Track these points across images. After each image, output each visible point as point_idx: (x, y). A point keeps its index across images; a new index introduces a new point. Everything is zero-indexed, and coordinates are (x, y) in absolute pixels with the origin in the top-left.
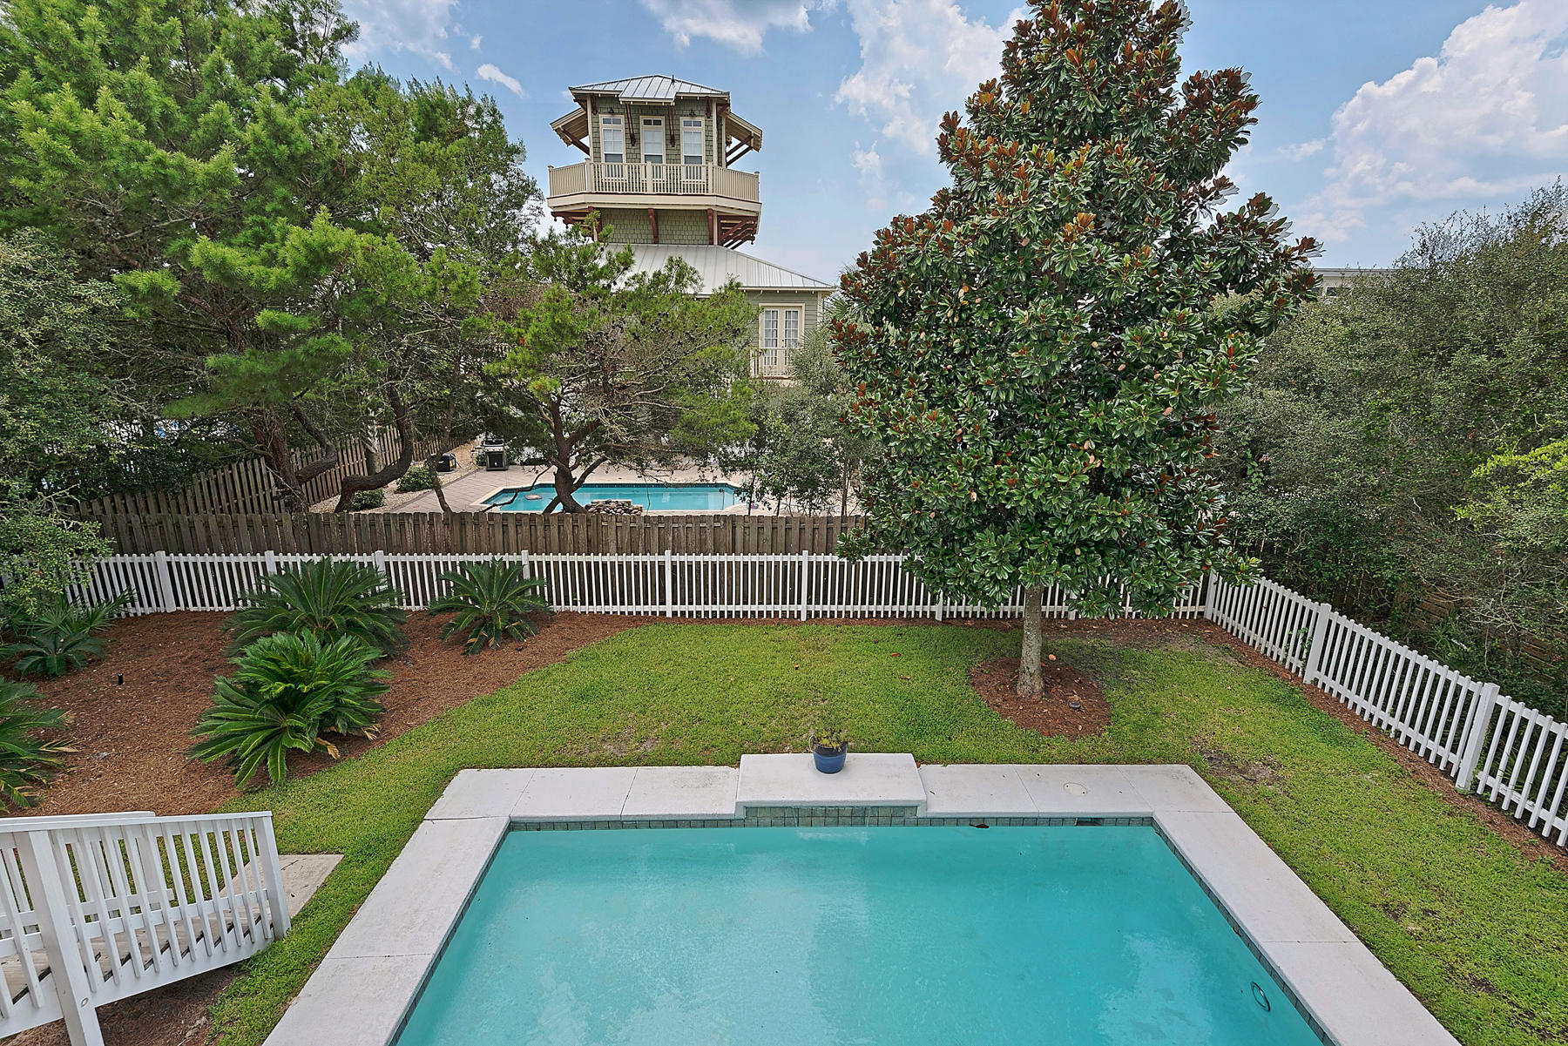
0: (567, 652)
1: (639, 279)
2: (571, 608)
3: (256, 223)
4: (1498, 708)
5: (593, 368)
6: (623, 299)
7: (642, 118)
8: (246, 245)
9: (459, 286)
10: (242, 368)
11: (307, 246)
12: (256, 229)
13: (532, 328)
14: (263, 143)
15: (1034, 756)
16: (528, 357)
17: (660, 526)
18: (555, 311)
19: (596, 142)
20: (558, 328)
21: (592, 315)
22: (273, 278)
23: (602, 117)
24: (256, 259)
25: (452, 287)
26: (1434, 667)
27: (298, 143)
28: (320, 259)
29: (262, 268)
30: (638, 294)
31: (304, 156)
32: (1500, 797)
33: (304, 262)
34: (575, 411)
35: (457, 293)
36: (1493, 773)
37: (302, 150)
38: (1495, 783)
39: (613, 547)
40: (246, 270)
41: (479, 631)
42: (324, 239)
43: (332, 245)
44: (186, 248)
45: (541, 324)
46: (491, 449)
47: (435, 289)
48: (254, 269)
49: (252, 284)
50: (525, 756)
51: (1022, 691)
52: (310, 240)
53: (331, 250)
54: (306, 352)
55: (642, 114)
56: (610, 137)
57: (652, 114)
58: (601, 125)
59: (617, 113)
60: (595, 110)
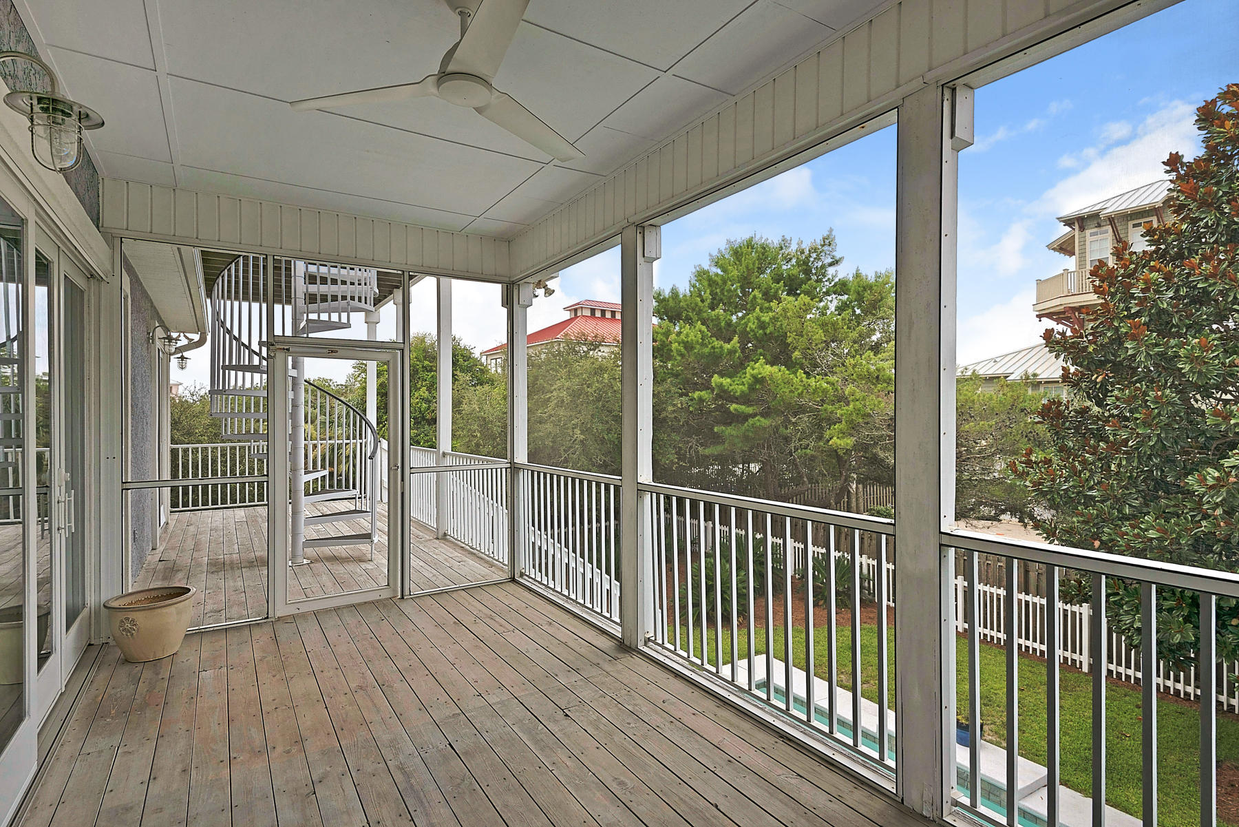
7: (1131, 224)
11: (752, 375)
19: (1082, 253)
22: (739, 390)
23: (1088, 232)
28: (757, 380)
33: (751, 383)
43: (761, 374)
52: (753, 373)
53: (760, 376)
55: (1131, 220)
56: (1096, 246)
57: (1143, 217)
58: (1089, 239)
59: (1105, 226)
60: (1082, 229)
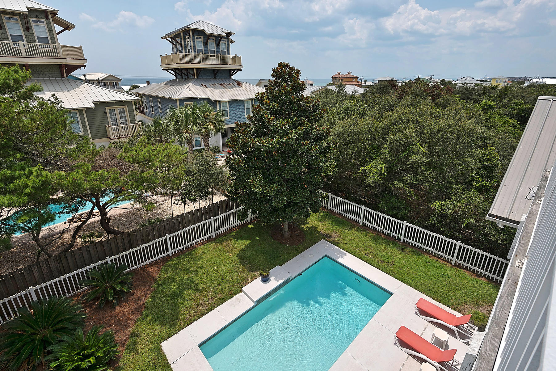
4: (365, 210)
15: (299, 252)
26: (340, 198)
32: (367, 225)
36: (366, 221)
38: (366, 222)
51: (286, 236)
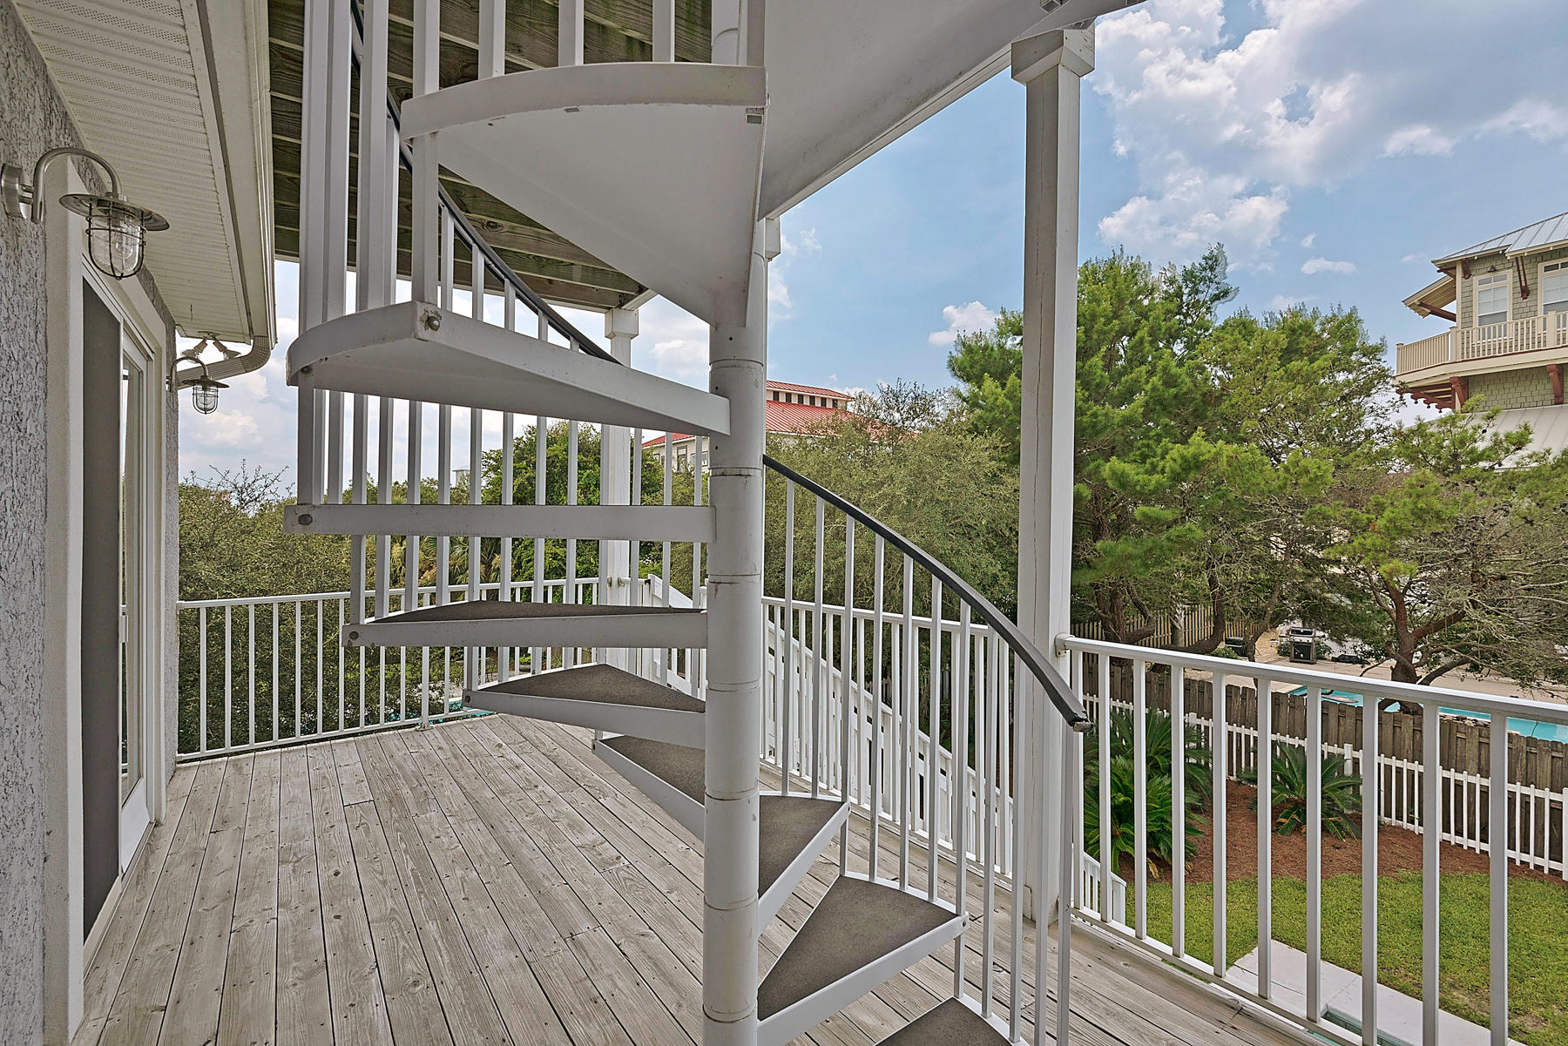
0: (1398, 869)
1: (1540, 458)
2: (1405, 825)
3: (1144, 446)
5: (1460, 555)
6: (1511, 482)
7: (1541, 266)
8: (1135, 461)
9: (1311, 480)
10: (1119, 550)
11: (1183, 457)
12: (1144, 449)
13: (1387, 513)
14: (1158, 390)
16: (1378, 542)
17: (1554, 754)
18: (1418, 496)
19: (1467, 307)
20: (1419, 514)
21: (1466, 500)
22: (1153, 482)
23: (1475, 279)
24: (1142, 470)
25: (1304, 480)
27: (1183, 385)
28: (1193, 465)
29: (1145, 476)
30: (1537, 474)
31: (1185, 393)
33: (1179, 470)
34: (1424, 602)
35: (1307, 486)
37: (1185, 389)
39: (1473, 765)
40: (1136, 478)
41: (1290, 813)
42: (1197, 451)
43: (1203, 455)
44: (1098, 466)
45: (1399, 509)
46: (1297, 639)
47: (1285, 484)
48: (1140, 477)
49: (1138, 488)
50: (1343, 957)
52: (1185, 453)
53: (1201, 458)
54: (1168, 539)
55: (1542, 261)
56: (1488, 297)
57: (1560, 257)
58: (1476, 287)
59: (1502, 270)
60: (1467, 274)
